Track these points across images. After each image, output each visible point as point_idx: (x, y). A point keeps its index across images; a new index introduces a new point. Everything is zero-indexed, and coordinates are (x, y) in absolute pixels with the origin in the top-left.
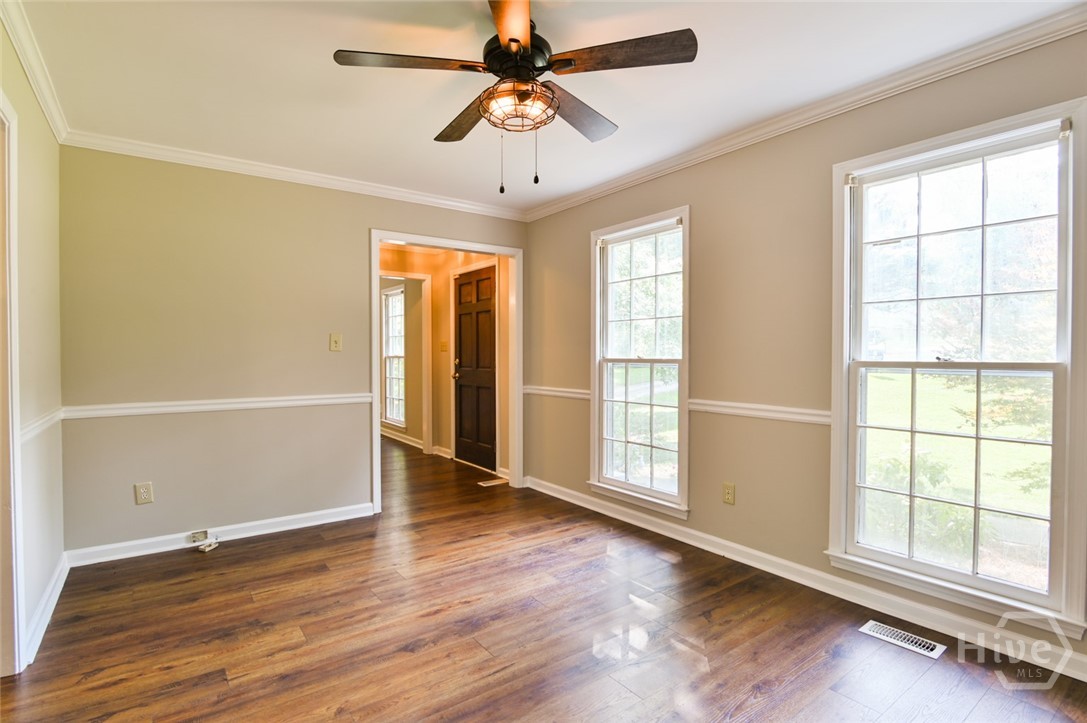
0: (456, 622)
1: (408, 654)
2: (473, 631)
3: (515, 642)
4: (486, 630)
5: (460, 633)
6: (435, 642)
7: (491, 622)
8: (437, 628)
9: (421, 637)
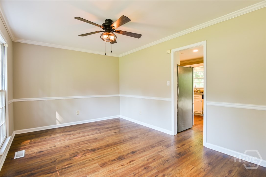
0: (124, 159)
1: (133, 151)
2: (120, 156)
3: (110, 154)
4: (116, 156)
5: (123, 156)
6: (128, 154)
7: (115, 159)
8: (129, 157)
9: (132, 155)
